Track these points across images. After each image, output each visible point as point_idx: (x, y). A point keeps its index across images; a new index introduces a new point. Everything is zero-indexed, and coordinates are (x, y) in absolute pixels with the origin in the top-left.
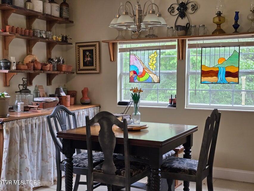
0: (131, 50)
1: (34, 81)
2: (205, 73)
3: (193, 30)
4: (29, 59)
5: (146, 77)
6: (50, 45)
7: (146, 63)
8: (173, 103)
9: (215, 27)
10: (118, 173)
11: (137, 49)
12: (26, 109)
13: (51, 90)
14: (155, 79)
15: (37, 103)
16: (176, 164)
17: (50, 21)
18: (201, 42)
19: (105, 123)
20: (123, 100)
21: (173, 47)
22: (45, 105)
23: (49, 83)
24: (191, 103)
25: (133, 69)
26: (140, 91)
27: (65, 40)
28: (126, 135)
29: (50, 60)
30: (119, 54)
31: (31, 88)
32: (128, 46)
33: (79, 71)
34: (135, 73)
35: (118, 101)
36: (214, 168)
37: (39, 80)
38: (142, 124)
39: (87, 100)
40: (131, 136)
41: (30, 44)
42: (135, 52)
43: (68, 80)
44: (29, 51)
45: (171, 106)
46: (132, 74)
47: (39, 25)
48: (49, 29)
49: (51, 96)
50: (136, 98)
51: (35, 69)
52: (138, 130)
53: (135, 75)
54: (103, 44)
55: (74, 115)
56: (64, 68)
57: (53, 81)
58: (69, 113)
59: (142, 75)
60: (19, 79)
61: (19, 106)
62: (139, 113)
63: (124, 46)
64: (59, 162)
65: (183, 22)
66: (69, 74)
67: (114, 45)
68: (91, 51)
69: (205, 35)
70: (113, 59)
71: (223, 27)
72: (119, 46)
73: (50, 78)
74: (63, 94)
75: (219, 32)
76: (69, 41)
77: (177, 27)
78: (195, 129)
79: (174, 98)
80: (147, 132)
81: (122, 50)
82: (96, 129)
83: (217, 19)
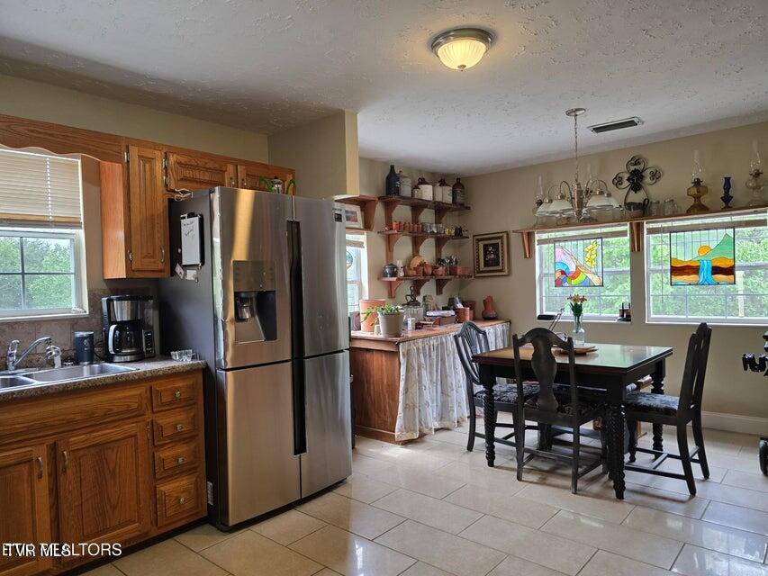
0: (555, 240)
1: (423, 291)
2: (676, 270)
3: (654, 209)
4: (416, 262)
5: (581, 278)
6: (440, 241)
7: (581, 258)
8: (626, 315)
9: (692, 201)
10: (560, 410)
11: (566, 239)
12: (418, 326)
13: (441, 300)
14: (596, 280)
15: (432, 318)
16: (643, 401)
17: (440, 209)
18: (669, 224)
19: (541, 344)
20: (545, 313)
21: (623, 234)
22: (440, 321)
23: (439, 292)
24: (653, 315)
25: (559, 267)
26: (583, 300)
27: (459, 233)
28: (572, 360)
29: (439, 261)
30: (537, 247)
31: (419, 299)
32: (552, 235)
33: (477, 273)
34: (563, 273)
35: (538, 314)
36: (703, 413)
37: (428, 289)
38: (588, 345)
39: (492, 314)
40: (579, 361)
41: (416, 243)
42: (562, 244)
43: (461, 286)
44: (416, 252)
45: (624, 320)
46: (558, 275)
47: (427, 217)
48: (438, 221)
49: (444, 309)
50: (577, 310)
51: (424, 274)
52: (583, 353)
53: (564, 277)
54: (513, 236)
55: (484, 333)
56: (459, 272)
57: (444, 289)
58: (479, 331)
59: (574, 276)
60: (405, 289)
61: (409, 322)
62: (582, 330)
63: (545, 236)
64: (471, 395)
65: (636, 198)
66: (465, 278)
67: (530, 236)
68: (496, 246)
69: (675, 214)
70: (529, 254)
71: (705, 200)
72: (537, 237)
73: (440, 285)
74: (460, 306)
75: (699, 208)
76: (464, 234)
77: (629, 205)
78: (669, 353)
79: (626, 308)
80: (597, 356)
81: (542, 242)
82: (527, 352)
83: (694, 191)
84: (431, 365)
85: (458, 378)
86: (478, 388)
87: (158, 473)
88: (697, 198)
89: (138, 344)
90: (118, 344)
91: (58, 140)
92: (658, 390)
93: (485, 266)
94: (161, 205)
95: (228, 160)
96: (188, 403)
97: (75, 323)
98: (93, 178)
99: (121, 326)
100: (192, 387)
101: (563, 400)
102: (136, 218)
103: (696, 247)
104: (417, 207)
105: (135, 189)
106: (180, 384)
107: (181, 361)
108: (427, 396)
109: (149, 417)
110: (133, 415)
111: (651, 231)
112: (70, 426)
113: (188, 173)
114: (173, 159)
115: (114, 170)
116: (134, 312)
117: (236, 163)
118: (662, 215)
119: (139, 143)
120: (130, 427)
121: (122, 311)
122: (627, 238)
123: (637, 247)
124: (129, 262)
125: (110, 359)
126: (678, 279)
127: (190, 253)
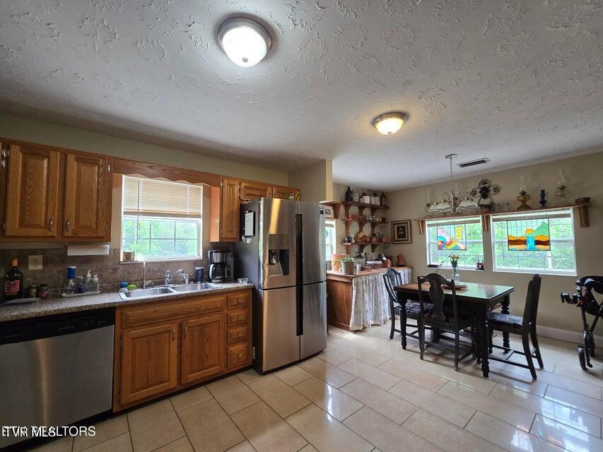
0: (437, 225)
1: (365, 251)
2: (511, 242)
3: (497, 207)
4: (361, 235)
5: (453, 245)
6: (373, 225)
7: (453, 235)
8: (481, 267)
9: (520, 204)
10: (447, 321)
11: (443, 224)
12: (362, 269)
13: (374, 255)
14: (462, 247)
15: (370, 265)
16: (499, 318)
17: (373, 208)
18: (506, 216)
19: (435, 282)
20: (432, 263)
21: (478, 221)
22: (374, 267)
23: (373, 251)
24: (499, 266)
25: (440, 240)
26: (458, 258)
27: (384, 220)
28: (454, 292)
29: (373, 235)
30: (427, 228)
31: (363, 254)
32: (435, 222)
33: (393, 241)
34: (442, 242)
35: (428, 264)
36: (537, 327)
37: (367, 249)
38: (461, 284)
39: (403, 263)
40: (458, 293)
41: (361, 225)
42: (442, 227)
43: (385, 248)
44: (361, 230)
45: (479, 269)
46: (440, 243)
47: (367, 212)
48: (372, 214)
49: (376, 260)
50: (454, 264)
51: (365, 241)
52: (459, 289)
53: (443, 245)
54: (413, 222)
55: (399, 274)
56: (384, 240)
57: (376, 249)
58: (396, 273)
59: (449, 244)
60: (356, 249)
61: (358, 267)
62: (457, 275)
63: (431, 222)
64: (393, 310)
65: (486, 202)
66: (386, 245)
67: (423, 222)
68: (404, 227)
69: (510, 211)
70: (422, 232)
71: (528, 203)
72: (427, 223)
73: (374, 247)
74: (385, 259)
75: (525, 207)
76: (386, 221)
77: (481, 206)
78: (511, 291)
79: (481, 262)
80: (467, 290)
81: (429, 226)
82: (426, 287)
83: (522, 198)
84: (369, 290)
85: (385, 297)
86: (396, 305)
87: (229, 340)
88: (523, 202)
89: (223, 274)
90: (214, 274)
91: (192, 177)
92: (505, 311)
93: (398, 237)
94: (236, 207)
95: (269, 185)
96: (245, 306)
97: (196, 263)
98: (207, 195)
99: (216, 265)
100: (247, 297)
101: (449, 315)
102: (225, 213)
103: (524, 229)
104: (362, 207)
105: (225, 200)
106: (241, 295)
107: (242, 283)
108: (367, 306)
109: (226, 312)
110: (218, 310)
111: (494, 220)
112: (189, 315)
113: (249, 192)
114: (243, 185)
115: (216, 190)
116: (222, 258)
117: (272, 186)
118: (501, 211)
119: (227, 178)
120: (216, 317)
121: (217, 258)
122: (481, 224)
123: (486, 229)
124: (221, 234)
125: (210, 281)
126: (512, 247)
127: (249, 230)
